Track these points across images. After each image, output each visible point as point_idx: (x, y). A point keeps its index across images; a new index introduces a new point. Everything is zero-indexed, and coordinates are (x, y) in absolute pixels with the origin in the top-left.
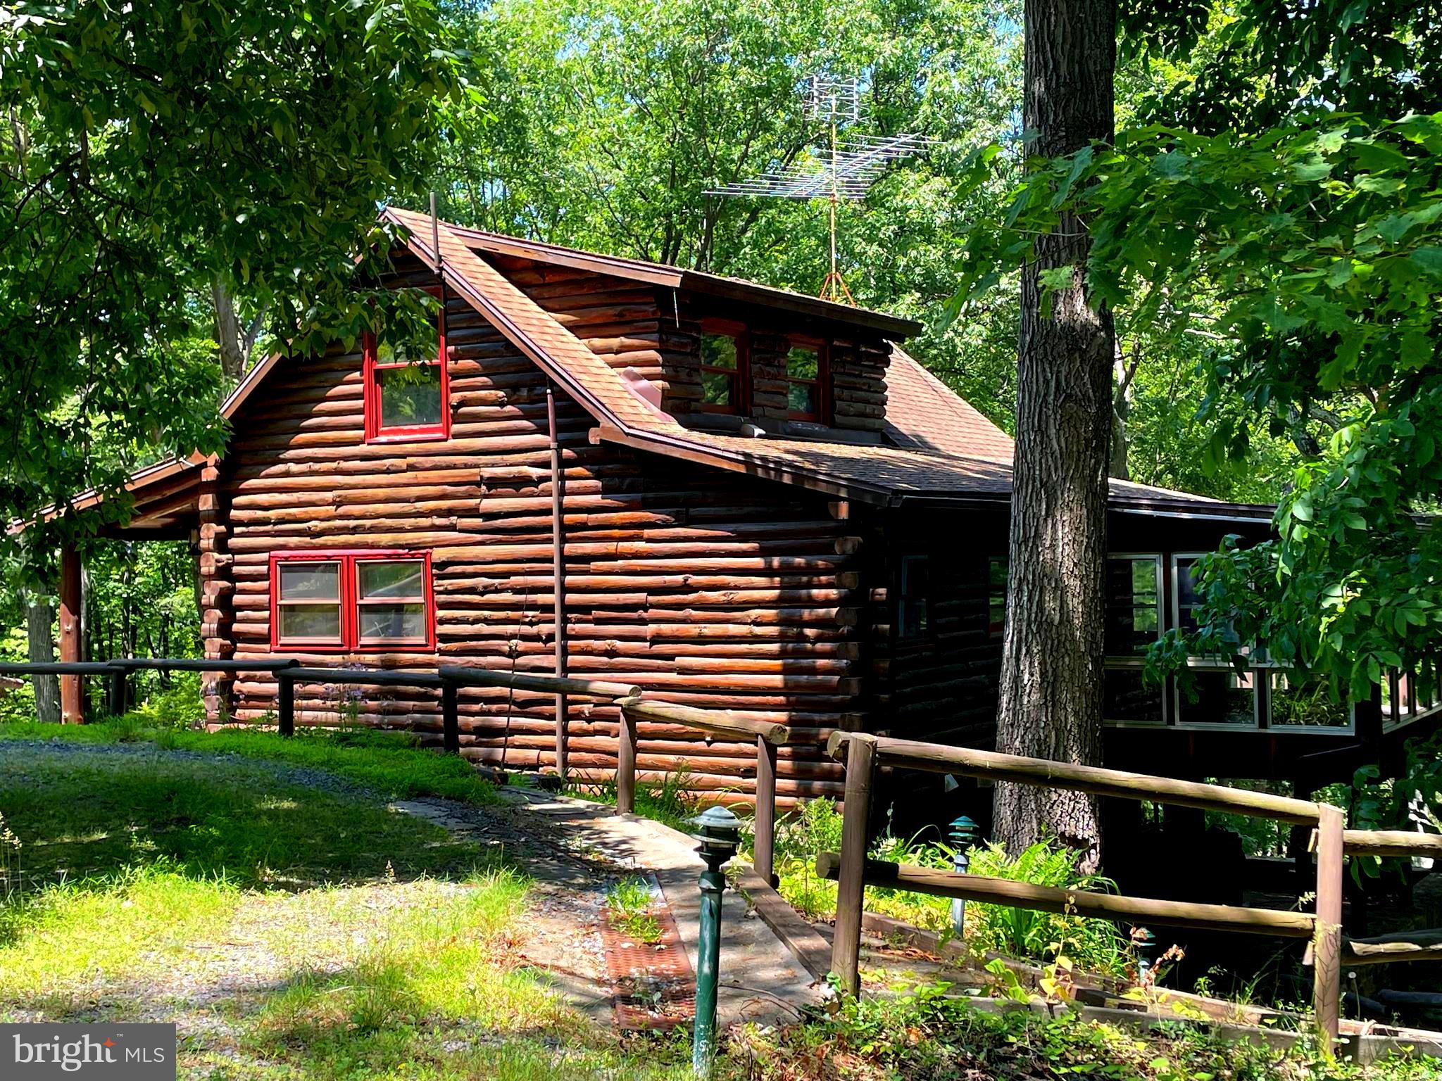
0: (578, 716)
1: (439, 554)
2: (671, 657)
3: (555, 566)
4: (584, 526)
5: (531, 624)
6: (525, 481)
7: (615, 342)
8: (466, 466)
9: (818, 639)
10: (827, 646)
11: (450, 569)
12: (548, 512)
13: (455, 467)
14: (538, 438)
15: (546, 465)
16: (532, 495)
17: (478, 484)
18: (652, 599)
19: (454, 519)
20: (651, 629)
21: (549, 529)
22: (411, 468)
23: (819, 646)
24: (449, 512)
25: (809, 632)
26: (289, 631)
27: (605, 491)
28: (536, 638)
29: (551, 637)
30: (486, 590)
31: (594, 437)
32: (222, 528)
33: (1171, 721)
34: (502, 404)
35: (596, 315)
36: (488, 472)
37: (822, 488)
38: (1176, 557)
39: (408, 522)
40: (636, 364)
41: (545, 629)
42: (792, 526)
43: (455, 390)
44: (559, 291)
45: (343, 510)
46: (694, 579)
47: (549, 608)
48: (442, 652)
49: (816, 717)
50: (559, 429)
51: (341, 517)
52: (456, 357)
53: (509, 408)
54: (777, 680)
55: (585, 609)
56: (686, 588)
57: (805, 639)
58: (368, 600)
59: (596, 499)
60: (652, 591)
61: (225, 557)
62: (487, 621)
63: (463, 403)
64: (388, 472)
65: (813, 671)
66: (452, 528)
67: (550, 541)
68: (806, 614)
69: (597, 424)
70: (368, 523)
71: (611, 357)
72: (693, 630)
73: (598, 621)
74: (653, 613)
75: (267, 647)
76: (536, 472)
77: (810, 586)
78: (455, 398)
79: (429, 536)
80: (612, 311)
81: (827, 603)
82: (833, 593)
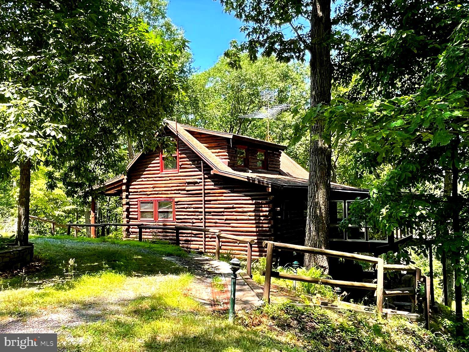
0: (208, 237)
1: (176, 200)
2: (230, 224)
3: (203, 202)
4: (209, 193)
5: (197, 216)
6: (196, 183)
7: (217, 151)
8: (183, 179)
9: (264, 220)
10: (266, 221)
11: (179, 203)
12: (201, 190)
13: (180, 179)
14: (199, 173)
15: (201, 179)
16: (198, 186)
17: (185, 183)
18: (225, 210)
19: (180, 192)
20: (225, 217)
21: (202, 194)
22: (170, 179)
23: (264, 221)
24: (179, 190)
25: (262, 218)
26: (142, 217)
27: (215, 185)
28: (198, 219)
29: (202, 219)
30: (187, 208)
31: (212, 173)
32: (127, 193)
33: (346, 239)
34: (191, 165)
35: (213, 145)
36: (188, 181)
37: (265, 184)
38: (347, 201)
39: (169, 192)
40: (222, 156)
41: (200, 217)
42: (258, 193)
43: (180, 162)
44: (204, 139)
45: (155, 189)
46: (235, 206)
47: (201, 212)
48: (177, 222)
49: (264, 238)
50: (204, 170)
51: (154, 191)
52: (181, 154)
53: (193, 166)
54: (254, 229)
55: (210, 212)
56: (233, 208)
57: (261, 220)
58: (160, 210)
59: (212, 187)
60: (225, 208)
61: (128, 200)
62: (187, 215)
63: (182, 165)
64: (165, 180)
65: (262, 227)
66: (179, 193)
67: (202, 196)
68: (261, 214)
69: (213, 169)
70: (160, 192)
71: (216, 154)
72: (235, 217)
73: (213, 215)
74: (225, 213)
75: (137, 221)
76: (198, 181)
77: (262, 207)
78: (180, 163)
79: (174, 195)
80: (216, 144)
81: (266, 211)
82: (267, 209)
